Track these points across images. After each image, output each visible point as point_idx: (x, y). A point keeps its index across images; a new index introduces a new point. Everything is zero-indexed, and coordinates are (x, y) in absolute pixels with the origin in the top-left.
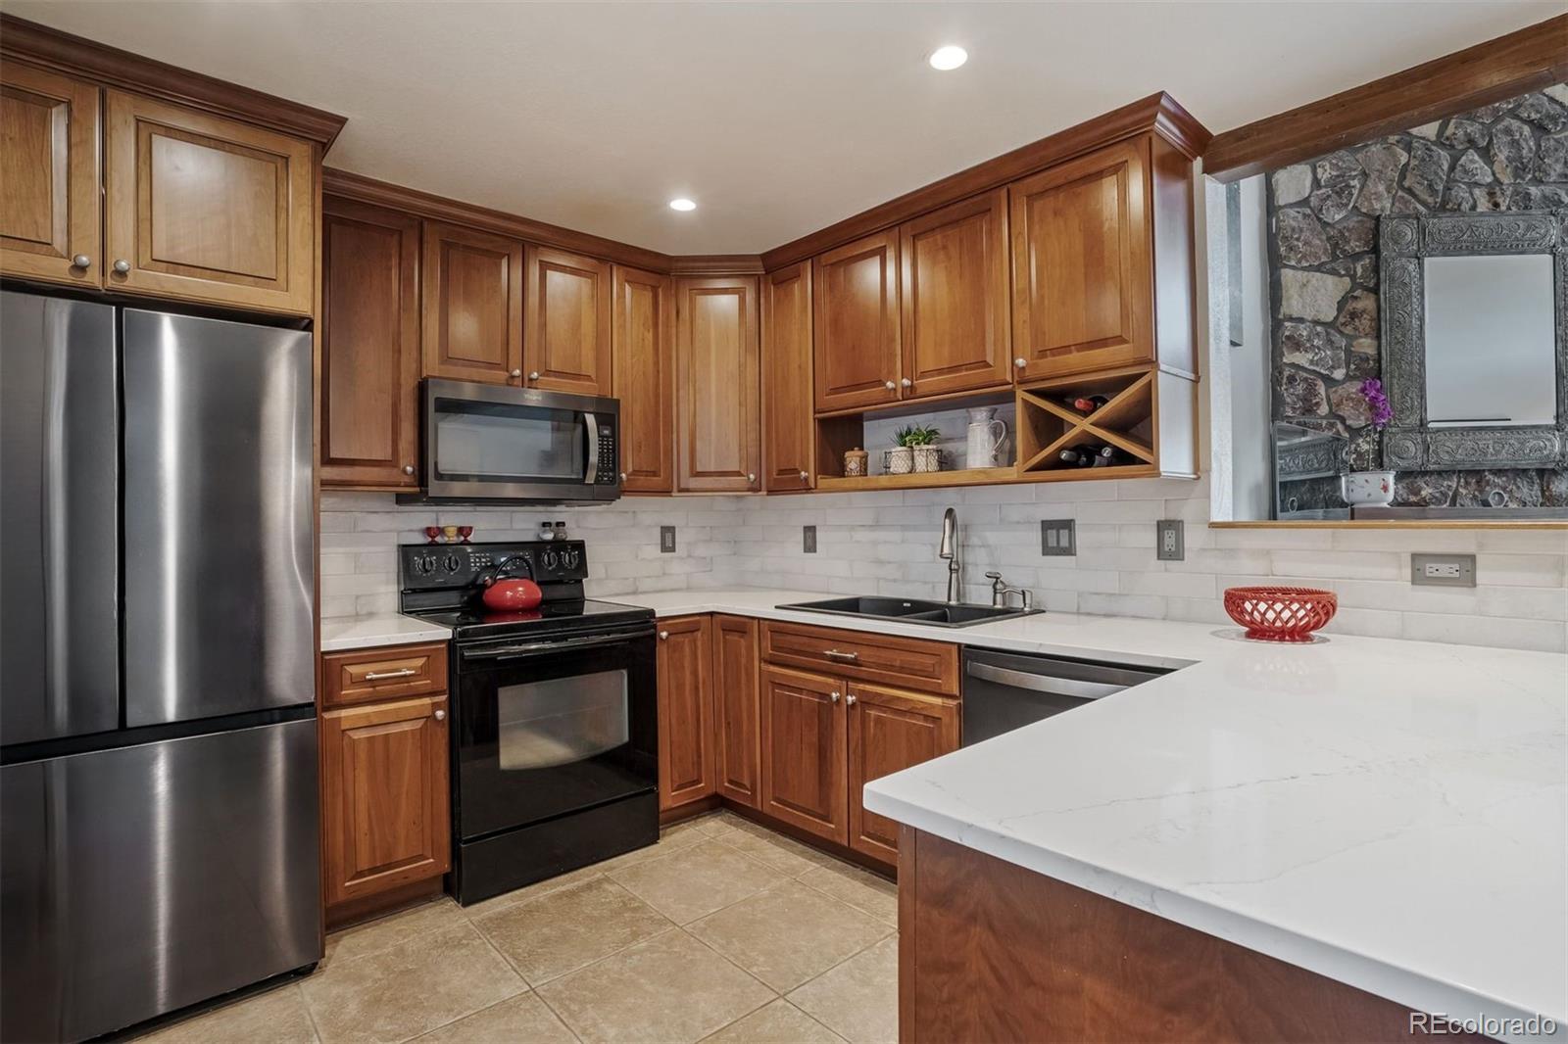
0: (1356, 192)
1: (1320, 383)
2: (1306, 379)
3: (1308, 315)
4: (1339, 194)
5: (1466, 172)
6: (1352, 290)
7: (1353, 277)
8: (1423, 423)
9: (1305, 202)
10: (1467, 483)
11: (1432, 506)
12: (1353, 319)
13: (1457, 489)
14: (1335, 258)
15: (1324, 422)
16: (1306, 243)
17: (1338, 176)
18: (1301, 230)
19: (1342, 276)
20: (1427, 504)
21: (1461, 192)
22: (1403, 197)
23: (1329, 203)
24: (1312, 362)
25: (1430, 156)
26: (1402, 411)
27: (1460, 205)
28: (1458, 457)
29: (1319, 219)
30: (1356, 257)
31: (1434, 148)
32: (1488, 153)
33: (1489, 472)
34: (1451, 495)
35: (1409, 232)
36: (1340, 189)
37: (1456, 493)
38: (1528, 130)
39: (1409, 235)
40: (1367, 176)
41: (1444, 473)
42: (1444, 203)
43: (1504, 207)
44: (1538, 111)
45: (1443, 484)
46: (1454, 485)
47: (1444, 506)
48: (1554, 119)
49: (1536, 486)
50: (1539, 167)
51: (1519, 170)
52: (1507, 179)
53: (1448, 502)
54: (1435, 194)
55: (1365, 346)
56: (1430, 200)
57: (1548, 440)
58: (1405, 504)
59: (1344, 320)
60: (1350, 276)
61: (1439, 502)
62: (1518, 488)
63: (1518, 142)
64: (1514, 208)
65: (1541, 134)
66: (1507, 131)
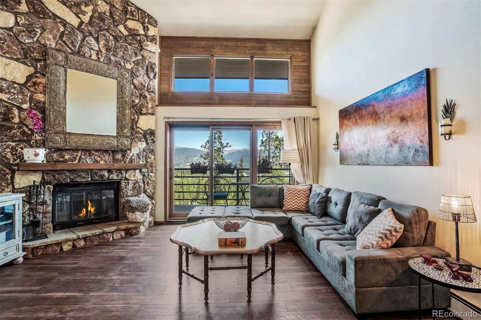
0: (38, 35)
1: (16, 109)
2: (7, 106)
3: (9, 78)
4: (30, 32)
5: (89, 43)
6: (36, 72)
7: (36, 68)
9: (10, 29)
10: (85, 154)
11: (69, 163)
12: (34, 85)
13: (81, 156)
14: (26, 58)
15: (16, 126)
16: (8, 47)
17: (29, 24)
18: (6, 40)
19: (30, 66)
20: (68, 161)
21: (86, 50)
22: (61, 43)
23: (23, 34)
24: (8, 98)
25: (73, 32)
26: (54, 125)
27: (85, 54)
28: (78, 144)
30: (38, 60)
31: (75, 30)
32: (97, 39)
33: (94, 150)
34: (78, 158)
35: (60, 57)
36: (30, 31)
37: (80, 158)
38: (111, 38)
39: (60, 58)
40: (44, 30)
41: (76, 150)
42: (79, 52)
43: (102, 60)
44: (115, 33)
45: (75, 154)
46: (80, 155)
47: (75, 162)
48: (121, 38)
49: (111, 156)
50: (115, 51)
51: (108, 50)
52: (104, 51)
53: (77, 161)
54: (75, 46)
55: (40, 97)
56: (73, 48)
57: (113, 141)
58: (58, 161)
59: (29, 84)
60: (34, 67)
61: (72, 161)
62: (104, 156)
63: (108, 40)
64: (106, 62)
65: (116, 41)
66: (104, 35)
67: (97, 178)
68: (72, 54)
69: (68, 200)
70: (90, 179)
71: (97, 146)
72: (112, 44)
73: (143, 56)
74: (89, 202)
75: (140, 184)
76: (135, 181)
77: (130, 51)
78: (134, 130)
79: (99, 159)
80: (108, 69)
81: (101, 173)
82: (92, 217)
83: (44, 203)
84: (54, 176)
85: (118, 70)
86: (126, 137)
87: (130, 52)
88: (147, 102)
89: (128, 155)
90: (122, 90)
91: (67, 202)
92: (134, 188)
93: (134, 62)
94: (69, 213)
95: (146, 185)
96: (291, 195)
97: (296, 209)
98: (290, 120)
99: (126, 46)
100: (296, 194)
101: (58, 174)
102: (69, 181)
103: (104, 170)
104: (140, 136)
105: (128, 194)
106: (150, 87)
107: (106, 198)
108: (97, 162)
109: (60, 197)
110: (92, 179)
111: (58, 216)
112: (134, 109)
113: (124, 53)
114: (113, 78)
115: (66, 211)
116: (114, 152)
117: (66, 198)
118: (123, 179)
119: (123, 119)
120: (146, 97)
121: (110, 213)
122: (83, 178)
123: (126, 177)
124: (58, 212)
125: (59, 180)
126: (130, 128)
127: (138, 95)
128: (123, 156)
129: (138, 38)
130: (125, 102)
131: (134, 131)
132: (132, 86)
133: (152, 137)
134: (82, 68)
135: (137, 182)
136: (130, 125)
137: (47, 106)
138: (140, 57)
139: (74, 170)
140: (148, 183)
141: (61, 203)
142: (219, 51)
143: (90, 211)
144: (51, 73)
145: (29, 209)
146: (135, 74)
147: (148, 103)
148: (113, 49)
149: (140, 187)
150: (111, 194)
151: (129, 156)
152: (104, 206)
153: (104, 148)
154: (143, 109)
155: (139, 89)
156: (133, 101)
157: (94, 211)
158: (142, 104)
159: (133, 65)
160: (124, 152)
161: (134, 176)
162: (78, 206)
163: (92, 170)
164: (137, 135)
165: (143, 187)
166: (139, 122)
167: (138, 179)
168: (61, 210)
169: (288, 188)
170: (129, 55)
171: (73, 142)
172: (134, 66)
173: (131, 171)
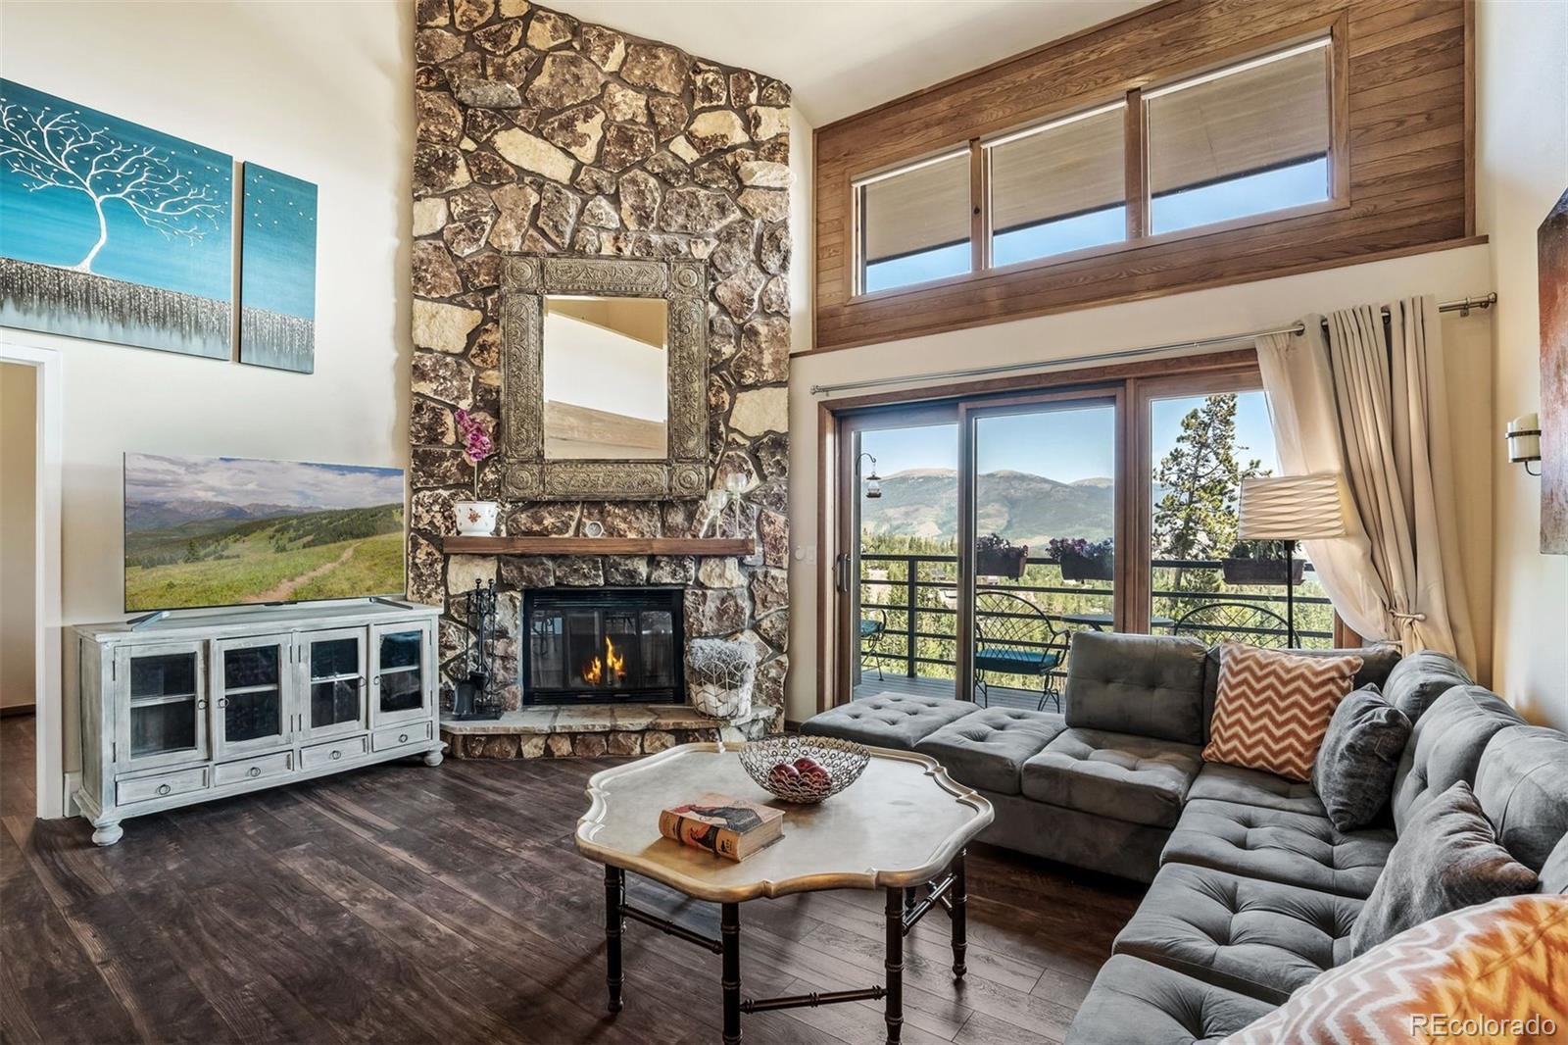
0: (488, 228)
1: (447, 412)
2: (433, 409)
3: (437, 345)
4: (472, 229)
5: (593, 216)
6: (485, 321)
7: (484, 310)
8: (540, 455)
9: (438, 235)
10: (590, 514)
11: (554, 536)
12: (482, 352)
13: (580, 520)
14: (466, 291)
15: (449, 452)
16: (434, 275)
17: (471, 212)
18: (430, 262)
19: (472, 309)
20: (550, 533)
21: (589, 236)
22: (531, 236)
23: (461, 237)
24: (436, 392)
25: (559, 199)
26: (518, 443)
27: (585, 247)
28: (571, 488)
29: (450, 252)
30: (487, 291)
31: (563, 190)
32: (615, 200)
33: (611, 502)
34: (573, 524)
35: (528, 270)
36: (473, 224)
37: (580, 523)
38: (653, 182)
39: (528, 272)
40: (499, 213)
41: (567, 503)
42: (572, 244)
43: (627, 252)
44: (660, 166)
45: (566, 514)
46: (577, 515)
47: (567, 536)
48: (677, 174)
49: (656, 518)
50: (663, 216)
51: (644, 219)
52: (632, 226)
53: (571, 533)
54: (561, 234)
55: (494, 378)
56: (558, 240)
57: (656, 474)
58: (529, 533)
59: (473, 351)
60: (480, 309)
61: (560, 531)
62: (637, 518)
63: (643, 192)
64: (638, 254)
65: (665, 187)
66: (634, 181)
67: (619, 578)
68: (554, 255)
69: (559, 631)
70: (601, 581)
71: (614, 490)
72: (654, 201)
73: (744, 210)
74: (608, 641)
75: (740, 602)
76: (725, 592)
77: (706, 205)
78: (721, 438)
79: (623, 526)
80: (639, 273)
81: (630, 565)
82: (617, 685)
83: (502, 634)
84: (521, 570)
85: (669, 269)
86: (696, 461)
87: (706, 209)
88: (759, 347)
89: (702, 513)
90: (679, 326)
91: (555, 637)
92: (721, 613)
93: (717, 235)
94: (560, 667)
95: (759, 605)
96: (1243, 694)
97: (1261, 763)
98: (1300, 333)
99: (694, 193)
100: (1270, 693)
101: (529, 566)
102: (553, 584)
103: (636, 556)
104: (739, 456)
105: (704, 629)
106: (770, 299)
107: (652, 635)
108: (621, 536)
109: (539, 619)
110: (606, 580)
111: (537, 672)
112: (721, 376)
113: (687, 215)
114: (657, 296)
115: (553, 664)
116: (666, 505)
117: (552, 623)
118: (691, 583)
119: (683, 409)
120: (756, 333)
121: (664, 680)
122: (585, 577)
123: (697, 578)
124: (537, 660)
125: (530, 581)
126: (707, 433)
127: (731, 329)
128: (690, 517)
129: (730, 158)
130: (689, 358)
131: (720, 443)
132: (713, 308)
133: (778, 457)
134: (576, 286)
135: (728, 595)
136: (704, 425)
137: (502, 397)
138: (737, 215)
139: (565, 556)
140: (764, 601)
141: (543, 637)
142: (1001, 114)
143: (612, 669)
144: (510, 315)
145: (476, 645)
146: (719, 271)
147: (761, 352)
148: (658, 213)
149: (739, 611)
150: (664, 623)
151: (705, 517)
152: (648, 658)
153: (633, 496)
154: (745, 373)
155: (735, 312)
156: (718, 353)
157: (623, 669)
158: (745, 356)
159: (714, 243)
160: (692, 505)
161: (721, 576)
162: (581, 649)
163: (605, 556)
164: (730, 453)
165: (748, 612)
166: (734, 412)
167: (734, 585)
168: (543, 655)
169: (1234, 659)
170: (703, 216)
171: (560, 482)
172: (718, 246)
173: (712, 562)
